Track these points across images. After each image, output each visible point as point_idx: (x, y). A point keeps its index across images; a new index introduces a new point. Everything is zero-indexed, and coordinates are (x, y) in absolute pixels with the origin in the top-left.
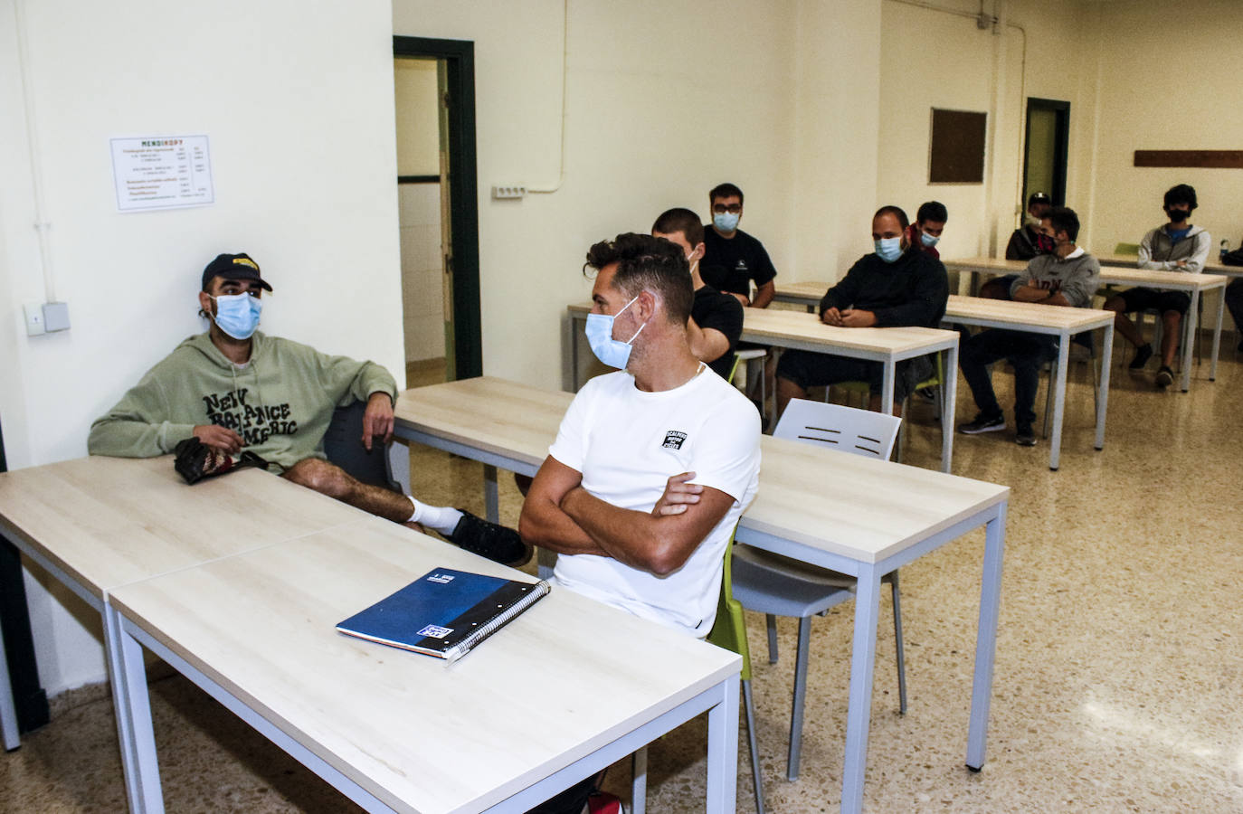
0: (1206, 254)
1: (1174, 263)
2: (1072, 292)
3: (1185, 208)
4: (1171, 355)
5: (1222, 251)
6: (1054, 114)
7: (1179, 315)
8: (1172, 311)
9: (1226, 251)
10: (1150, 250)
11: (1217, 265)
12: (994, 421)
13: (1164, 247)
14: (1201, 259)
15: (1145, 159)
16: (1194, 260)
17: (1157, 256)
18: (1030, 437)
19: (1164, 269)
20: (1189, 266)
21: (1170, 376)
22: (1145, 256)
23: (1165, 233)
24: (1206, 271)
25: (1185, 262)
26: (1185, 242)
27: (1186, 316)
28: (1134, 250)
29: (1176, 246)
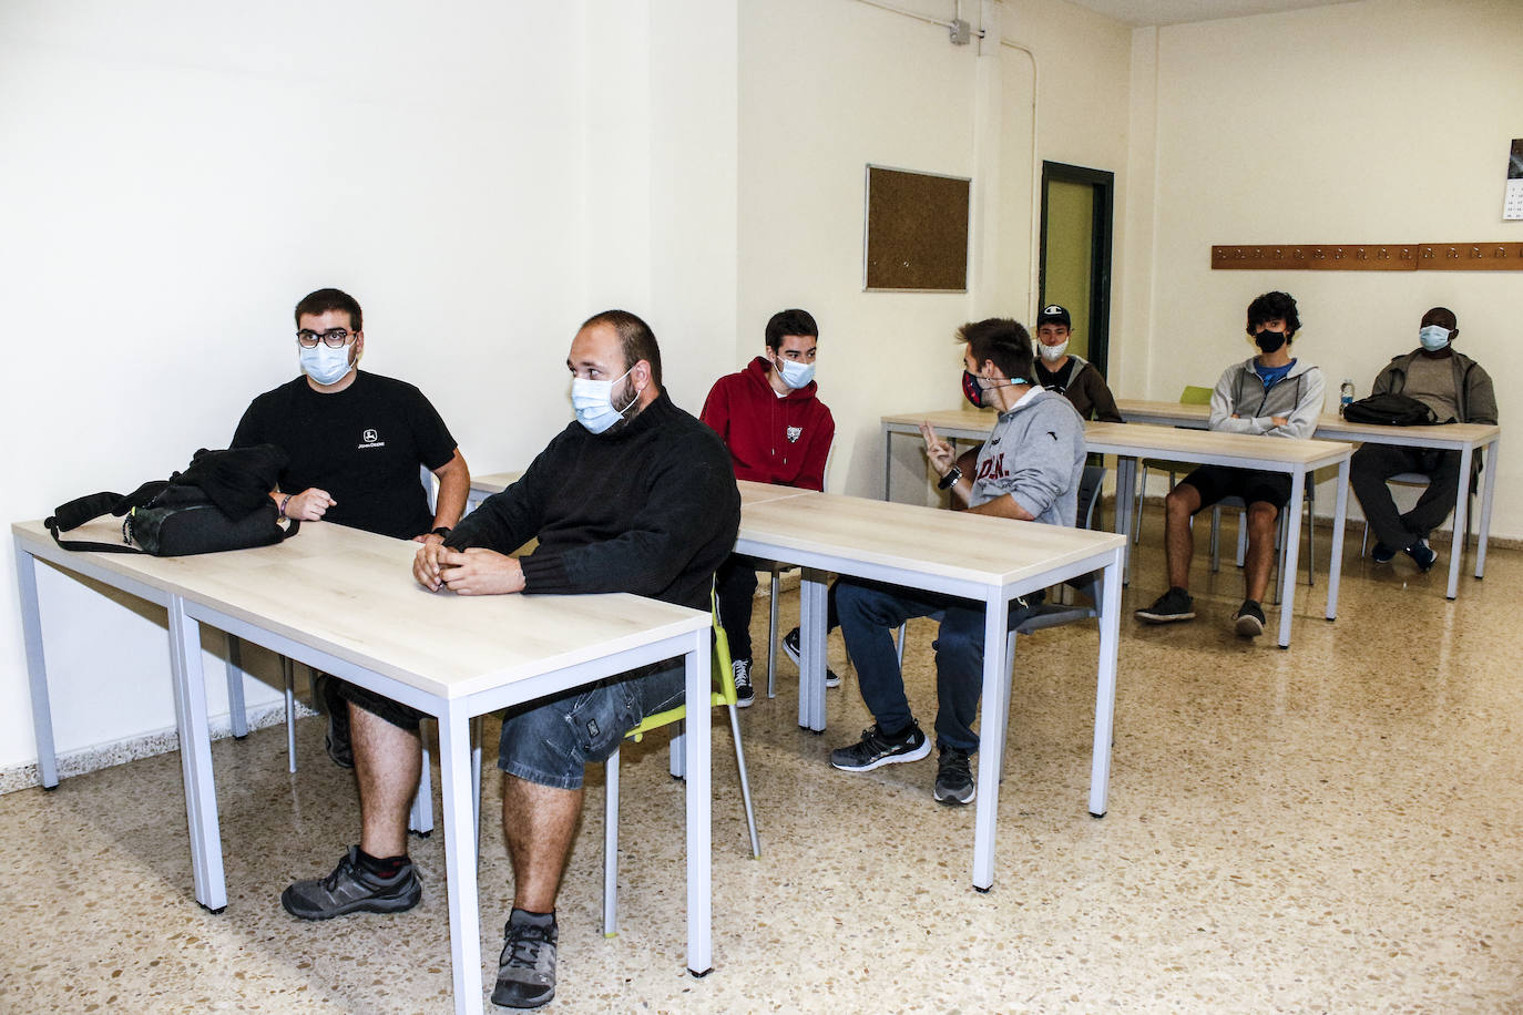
0: (1321, 405)
1: (1267, 421)
2: (1026, 490)
3: (1280, 328)
4: (1261, 580)
5: (1344, 400)
6: (1090, 191)
7: (1274, 509)
8: (1263, 504)
9: (1349, 399)
10: (1229, 399)
11: (1335, 421)
12: (897, 748)
13: (1252, 394)
14: (1310, 413)
15: (1226, 258)
16: (1299, 416)
17: (1240, 409)
18: (958, 787)
19: (1250, 432)
20: (1292, 426)
21: (1259, 622)
22: (1220, 409)
23: (1253, 370)
24: (1320, 433)
25: (1287, 418)
26: (1288, 386)
27: (1285, 509)
28: (1203, 397)
29: (1270, 394)
